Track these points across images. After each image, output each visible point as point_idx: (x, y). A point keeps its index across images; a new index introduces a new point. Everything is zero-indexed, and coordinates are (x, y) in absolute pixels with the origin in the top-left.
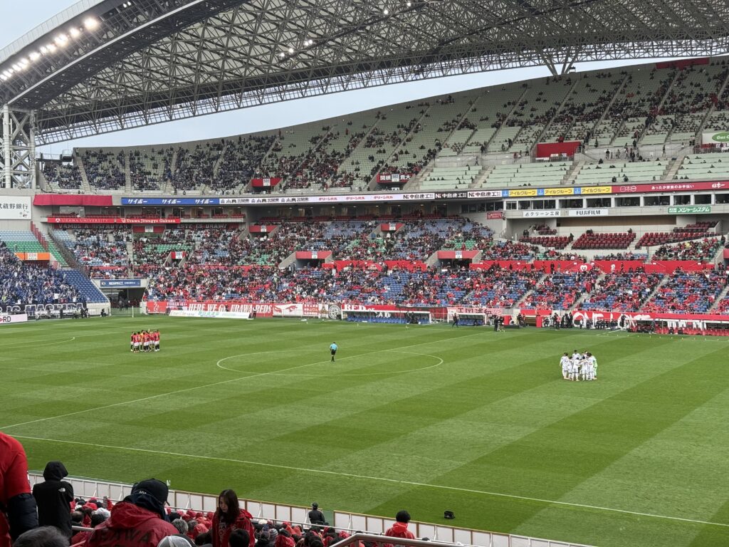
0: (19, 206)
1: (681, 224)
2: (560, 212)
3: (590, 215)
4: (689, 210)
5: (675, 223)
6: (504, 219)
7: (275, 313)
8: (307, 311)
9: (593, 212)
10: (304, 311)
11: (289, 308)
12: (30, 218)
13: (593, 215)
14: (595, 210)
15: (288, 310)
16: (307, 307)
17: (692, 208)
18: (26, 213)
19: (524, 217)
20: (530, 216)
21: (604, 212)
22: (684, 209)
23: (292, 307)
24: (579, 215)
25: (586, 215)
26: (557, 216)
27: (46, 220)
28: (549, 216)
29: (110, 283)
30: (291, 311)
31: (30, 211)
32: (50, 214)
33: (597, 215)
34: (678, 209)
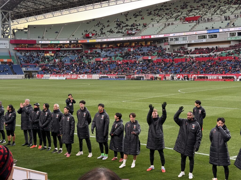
0: (5, 44)
1: (233, 44)
2: (188, 41)
3: (199, 42)
4: (235, 38)
5: (230, 44)
6: (169, 45)
7: (78, 78)
8: (88, 77)
9: (200, 41)
10: (87, 77)
11: (82, 76)
12: (9, 48)
13: (200, 42)
14: (201, 40)
15: (82, 77)
16: (88, 76)
17: (236, 37)
18: (7, 46)
19: (176, 44)
20: (178, 43)
21: (204, 41)
22: (233, 38)
23: (83, 76)
24: (195, 42)
25: (198, 42)
26: (187, 43)
27: (14, 49)
28: (185, 43)
29: (29, 69)
30: (83, 77)
31: (9, 46)
32: (16, 47)
33: (201, 42)
34: (231, 38)
